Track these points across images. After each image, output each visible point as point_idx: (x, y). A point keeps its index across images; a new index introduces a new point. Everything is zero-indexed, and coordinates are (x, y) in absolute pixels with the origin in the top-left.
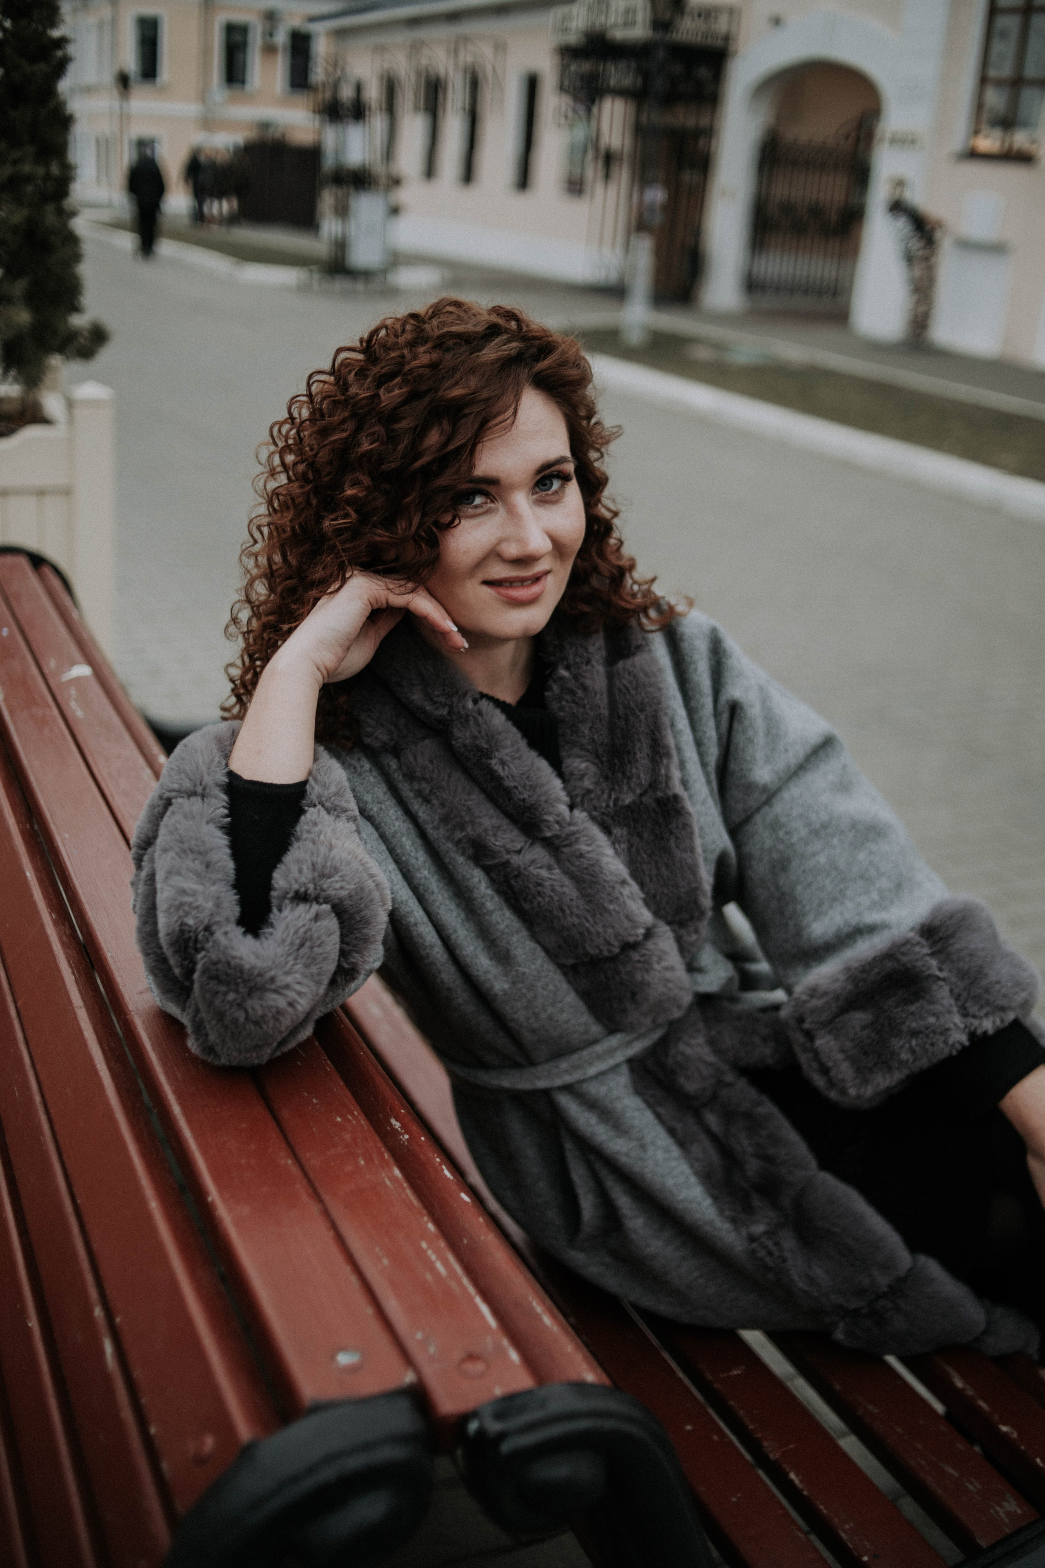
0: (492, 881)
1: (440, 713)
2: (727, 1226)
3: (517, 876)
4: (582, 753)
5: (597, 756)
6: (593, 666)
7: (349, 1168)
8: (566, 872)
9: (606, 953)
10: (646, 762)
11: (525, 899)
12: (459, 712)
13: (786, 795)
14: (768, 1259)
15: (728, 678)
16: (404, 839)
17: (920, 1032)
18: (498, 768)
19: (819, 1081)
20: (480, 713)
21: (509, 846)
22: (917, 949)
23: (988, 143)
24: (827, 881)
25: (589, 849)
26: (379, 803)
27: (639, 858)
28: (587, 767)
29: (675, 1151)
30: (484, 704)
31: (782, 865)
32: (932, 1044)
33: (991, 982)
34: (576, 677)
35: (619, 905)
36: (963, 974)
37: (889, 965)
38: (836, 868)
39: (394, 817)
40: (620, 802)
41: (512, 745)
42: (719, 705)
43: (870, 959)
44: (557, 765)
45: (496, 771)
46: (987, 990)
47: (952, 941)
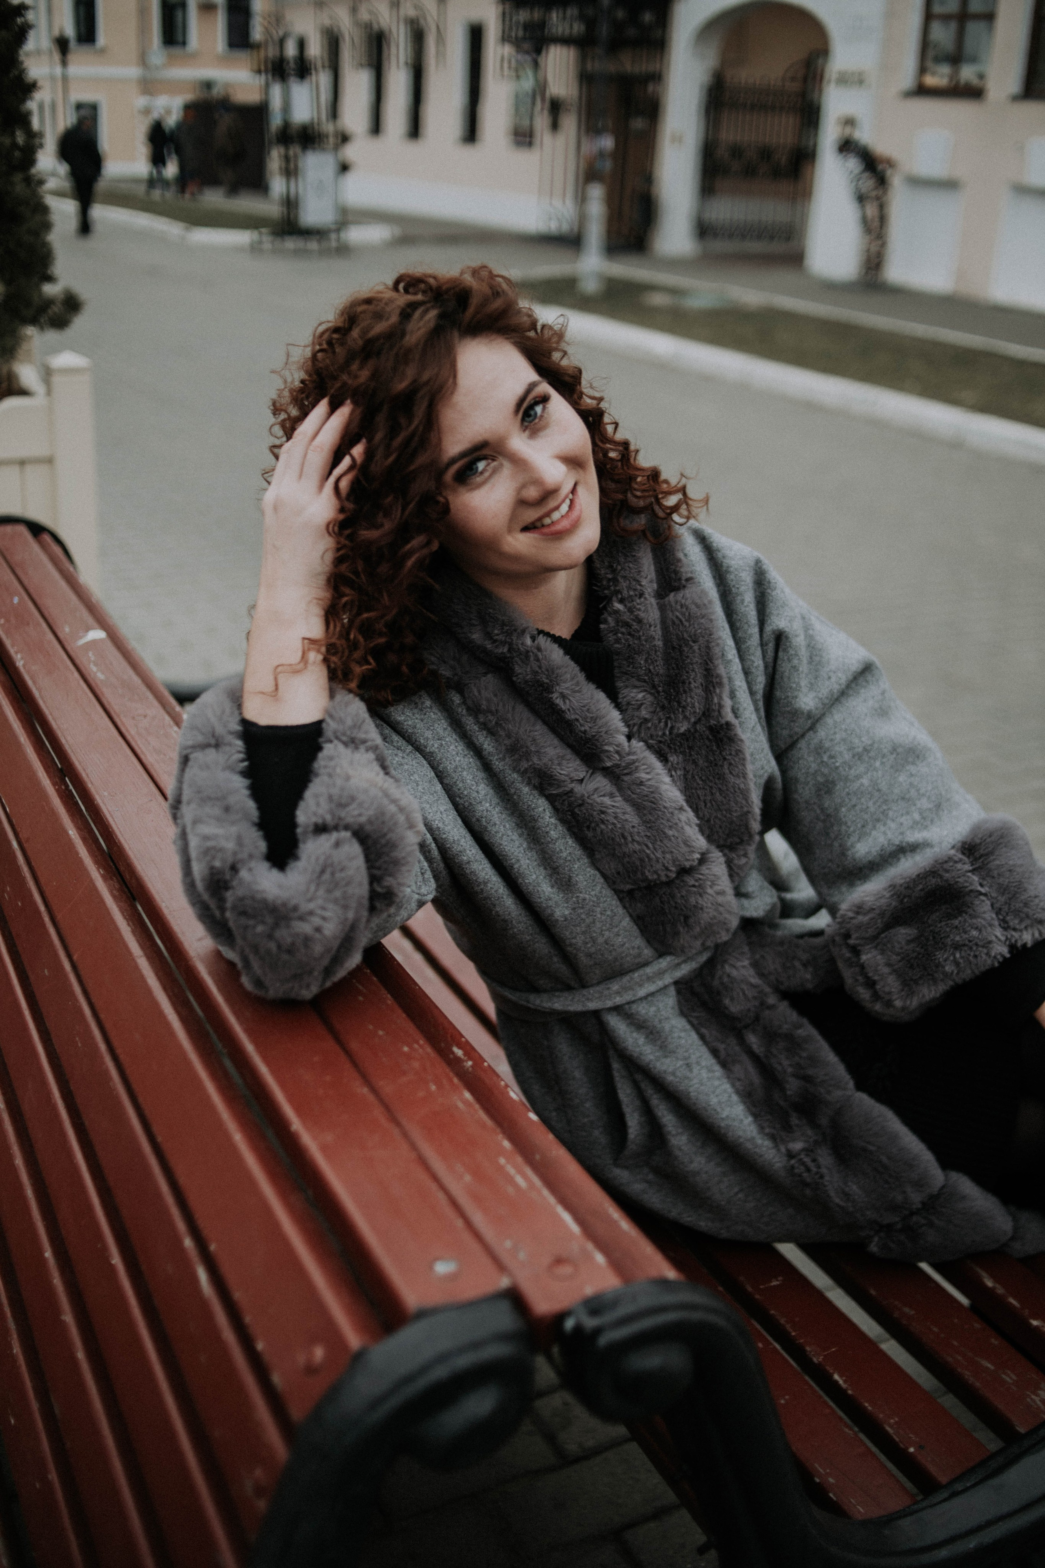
0: (556, 810)
1: (500, 651)
2: (767, 1143)
3: (580, 805)
4: (638, 683)
5: (654, 687)
6: (645, 598)
7: (421, 1094)
8: (627, 800)
9: (664, 879)
10: (699, 691)
11: (588, 827)
12: (519, 649)
13: (829, 720)
14: (805, 1175)
15: (772, 608)
16: (465, 773)
17: (964, 945)
18: (559, 701)
19: (864, 994)
20: (539, 649)
21: (572, 775)
22: (959, 866)
23: (937, 78)
24: (871, 804)
25: (648, 777)
26: (438, 740)
27: (695, 784)
28: (644, 696)
29: (718, 1071)
30: (541, 640)
31: (826, 787)
32: (976, 956)
33: (1030, 897)
34: (630, 610)
35: (678, 831)
36: (1003, 890)
37: (933, 881)
38: (879, 790)
39: (454, 753)
40: (675, 731)
41: (572, 679)
42: (765, 636)
43: (914, 876)
44: (613, 696)
45: (557, 705)
46: (1026, 904)
47: (992, 858)
